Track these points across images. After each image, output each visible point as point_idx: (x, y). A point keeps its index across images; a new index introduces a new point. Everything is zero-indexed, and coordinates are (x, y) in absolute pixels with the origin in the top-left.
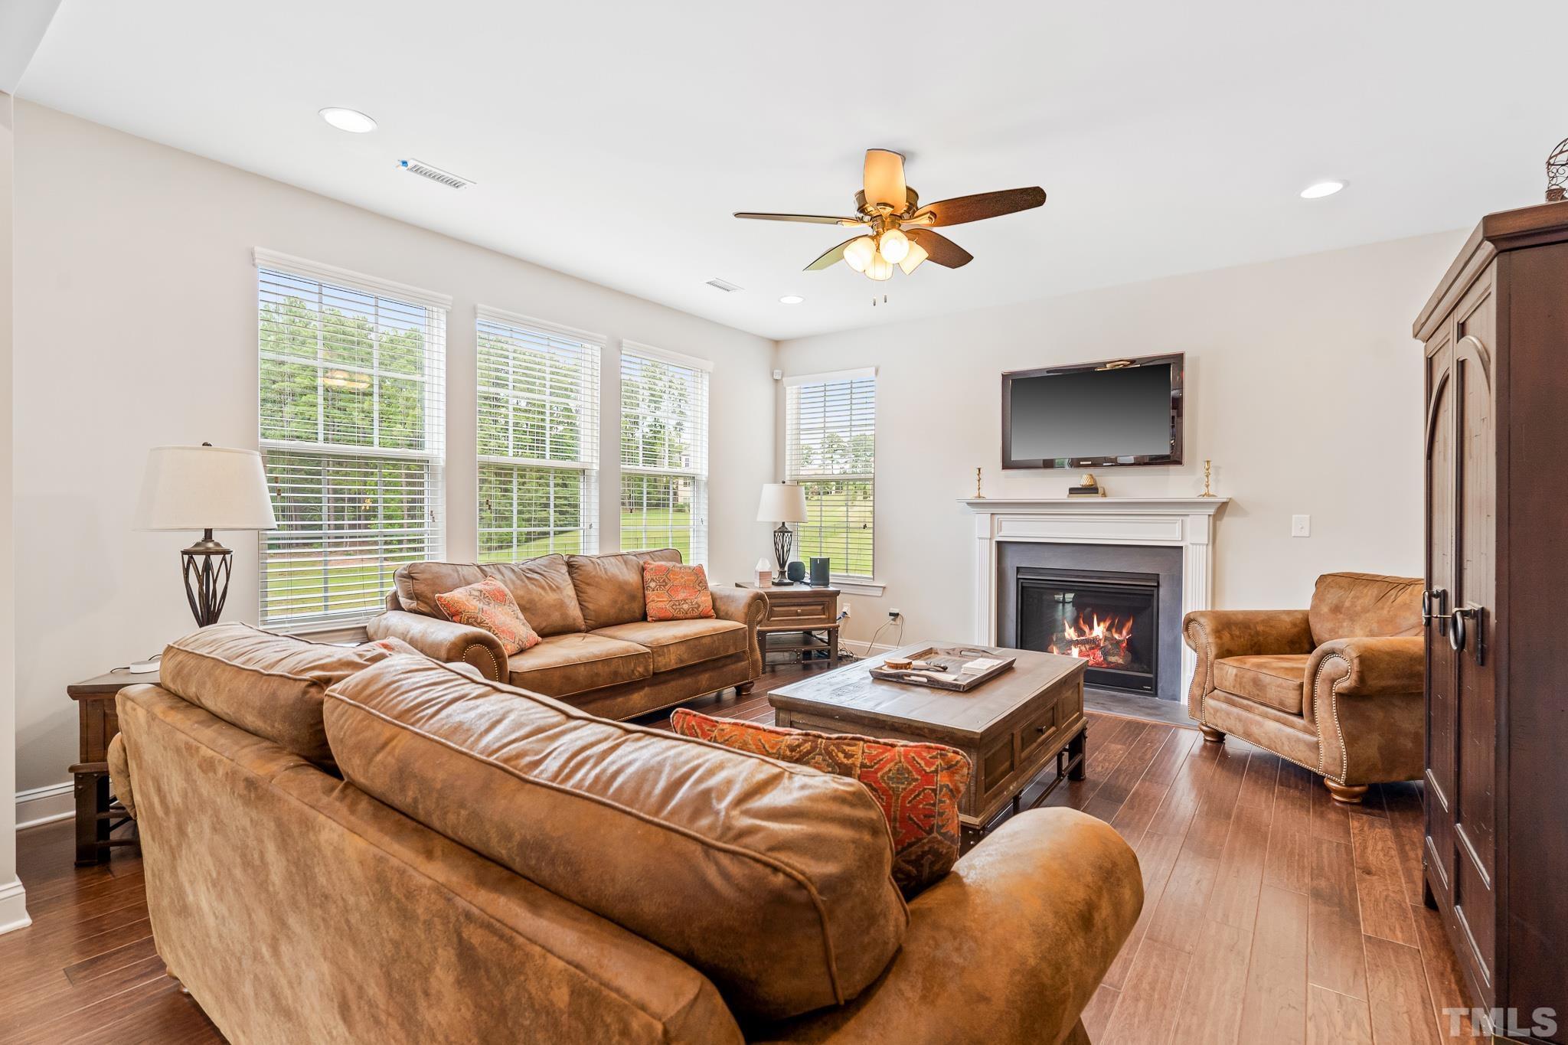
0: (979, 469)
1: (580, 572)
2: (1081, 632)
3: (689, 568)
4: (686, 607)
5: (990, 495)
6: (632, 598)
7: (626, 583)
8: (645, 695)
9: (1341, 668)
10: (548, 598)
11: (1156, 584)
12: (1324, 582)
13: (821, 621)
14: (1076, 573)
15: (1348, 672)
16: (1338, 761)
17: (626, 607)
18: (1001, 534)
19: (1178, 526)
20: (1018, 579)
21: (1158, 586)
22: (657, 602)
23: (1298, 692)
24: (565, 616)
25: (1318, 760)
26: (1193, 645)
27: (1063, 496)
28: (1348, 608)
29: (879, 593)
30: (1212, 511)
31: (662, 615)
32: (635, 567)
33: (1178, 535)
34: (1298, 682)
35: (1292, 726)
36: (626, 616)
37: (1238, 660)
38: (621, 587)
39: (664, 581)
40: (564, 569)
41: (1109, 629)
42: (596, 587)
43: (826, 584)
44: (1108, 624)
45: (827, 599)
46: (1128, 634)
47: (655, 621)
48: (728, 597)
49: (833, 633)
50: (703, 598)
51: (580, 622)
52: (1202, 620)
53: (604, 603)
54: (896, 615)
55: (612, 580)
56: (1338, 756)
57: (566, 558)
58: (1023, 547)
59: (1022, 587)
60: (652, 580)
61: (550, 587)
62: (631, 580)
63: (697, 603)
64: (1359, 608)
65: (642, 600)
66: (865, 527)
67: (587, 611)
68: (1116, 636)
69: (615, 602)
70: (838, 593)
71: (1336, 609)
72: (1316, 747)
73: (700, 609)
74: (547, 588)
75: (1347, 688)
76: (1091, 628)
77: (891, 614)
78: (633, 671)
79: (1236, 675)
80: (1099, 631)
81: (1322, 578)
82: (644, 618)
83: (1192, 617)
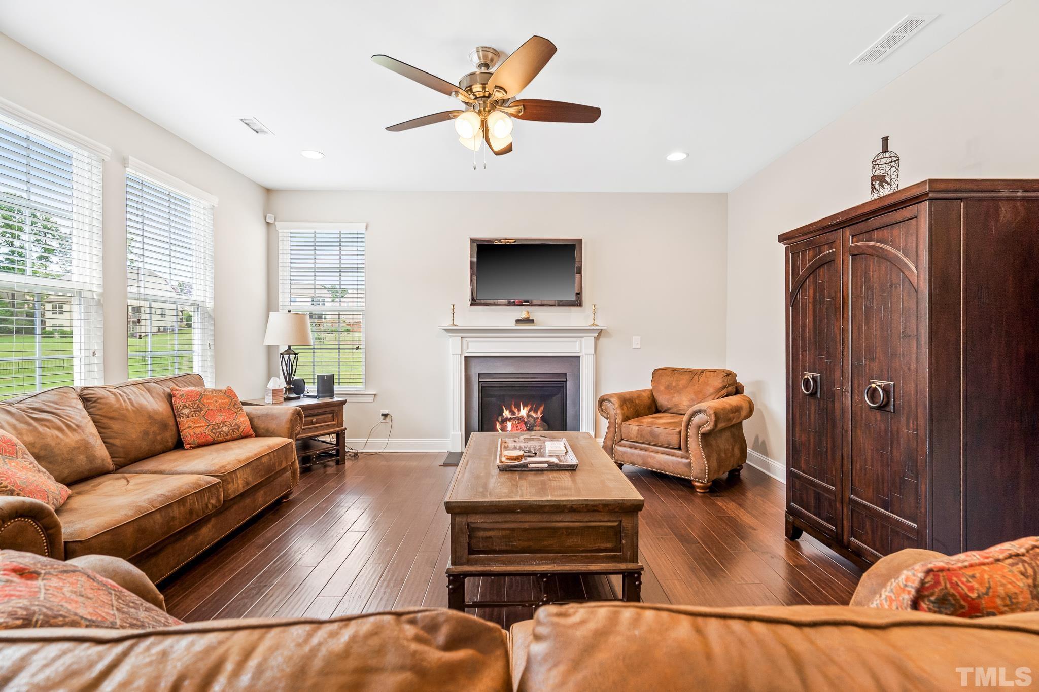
0: (453, 305)
1: (99, 406)
2: (513, 413)
3: (221, 391)
4: (225, 429)
5: (461, 324)
6: (164, 426)
7: (156, 412)
8: (213, 527)
9: (704, 420)
10: (68, 440)
11: (565, 380)
12: (658, 374)
13: (331, 426)
14: (518, 376)
15: (708, 421)
16: (703, 471)
17: (159, 438)
18: (468, 351)
19: (578, 343)
20: (479, 382)
21: (566, 381)
22: (191, 429)
23: (678, 436)
24: (91, 458)
25: (690, 472)
26: (605, 415)
27: (512, 325)
28: (675, 387)
29: (371, 399)
30: (596, 335)
31: (201, 441)
32: (162, 395)
33: (578, 349)
34: (678, 430)
35: (674, 455)
36: (159, 447)
37: (636, 421)
38: (151, 417)
39: (198, 406)
40: (80, 405)
41: (529, 411)
42: (123, 420)
43: (332, 396)
44: (529, 408)
45: (336, 408)
46: (541, 414)
47: (193, 448)
48: (267, 415)
49: (340, 436)
50: (242, 419)
51: (109, 463)
52: (612, 400)
53: (134, 436)
54: (385, 415)
55: (140, 411)
56: (703, 468)
57: (79, 390)
58: (482, 359)
59: (482, 387)
60: (185, 406)
61: (68, 426)
62: (161, 409)
63: (236, 424)
64: (681, 386)
65: (174, 429)
66: (357, 348)
67: (114, 448)
68: (534, 415)
69: (146, 433)
70: (344, 402)
71: (668, 387)
72: (690, 464)
73: (241, 430)
74: (64, 428)
75: (708, 430)
76: (519, 410)
77: (383, 415)
78: (207, 505)
79: (638, 430)
80: (524, 412)
81: (656, 372)
82: (179, 445)
83: (605, 398)
